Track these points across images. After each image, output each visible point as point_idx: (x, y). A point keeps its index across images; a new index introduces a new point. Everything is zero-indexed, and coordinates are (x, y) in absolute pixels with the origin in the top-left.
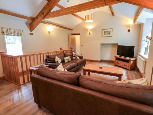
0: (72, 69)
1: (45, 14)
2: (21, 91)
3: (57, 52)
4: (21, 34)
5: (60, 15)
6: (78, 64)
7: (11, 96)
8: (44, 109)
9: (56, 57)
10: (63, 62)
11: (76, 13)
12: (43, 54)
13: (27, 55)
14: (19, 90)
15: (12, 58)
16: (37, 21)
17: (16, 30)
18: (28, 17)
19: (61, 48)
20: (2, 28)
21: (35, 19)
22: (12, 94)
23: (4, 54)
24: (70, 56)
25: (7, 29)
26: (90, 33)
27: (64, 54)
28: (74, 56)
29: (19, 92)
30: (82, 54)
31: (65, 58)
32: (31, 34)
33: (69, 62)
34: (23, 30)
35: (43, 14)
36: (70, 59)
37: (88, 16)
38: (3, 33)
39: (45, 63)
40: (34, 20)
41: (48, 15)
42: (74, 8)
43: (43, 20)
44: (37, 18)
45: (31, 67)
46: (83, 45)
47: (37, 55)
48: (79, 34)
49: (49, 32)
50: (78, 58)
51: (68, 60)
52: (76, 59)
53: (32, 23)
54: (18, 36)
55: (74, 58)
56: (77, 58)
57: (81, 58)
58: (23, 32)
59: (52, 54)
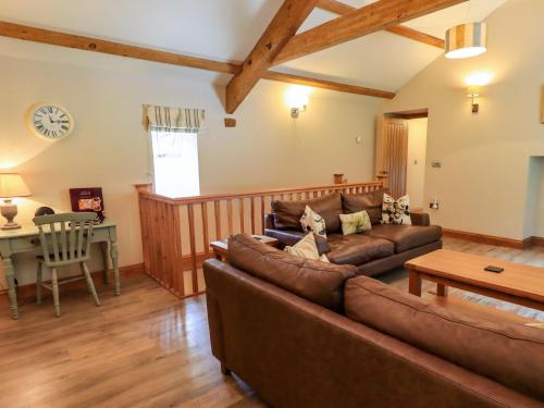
0: (369, 265)
1: (274, 47)
2: (183, 316)
3: (315, 193)
4: (197, 124)
5: (327, 44)
6: (396, 244)
7: (153, 324)
8: (240, 382)
9: (308, 210)
10: (334, 230)
11: (407, 24)
12: (262, 195)
13: (210, 199)
14: (178, 312)
15: (166, 204)
16: (249, 72)
17: (183, 112)
18: (221, 64)
19: (338, 177)
20: (146, 109)
21: (244, 68)
22: (158, 319)
23: (148, 190)
24: (368, 208)
25: (158, 108)
26: (475, 109)
27: (343, 199)
28: (389, 212)
29: (176, 317)
30: (431, 205)
31: (345, 218)
32: (230, 123)
33: (360, 233)
34: (204, 111)
35: (269, 46)
36: (367, 224)
37: (460, 29)
38: (147, 122)
39: (266, 230)
40: (241, 71)
41: (285, 49)
42: (383, 10)
43: (271, 69)
44: (250, 63)
45: (218, 239)
46: (437, 165)
47: (241, 197)
48: (424, 114)
49: (295, 113)
50: (407, 220)
51: (358, 227)
52: (395, 224)
53: (235, 81)
54: (190, 131)
55: (386, 218)
56: (399, 221)
57: (419, 219)
58: (203, 117)
59: (295, 198)
